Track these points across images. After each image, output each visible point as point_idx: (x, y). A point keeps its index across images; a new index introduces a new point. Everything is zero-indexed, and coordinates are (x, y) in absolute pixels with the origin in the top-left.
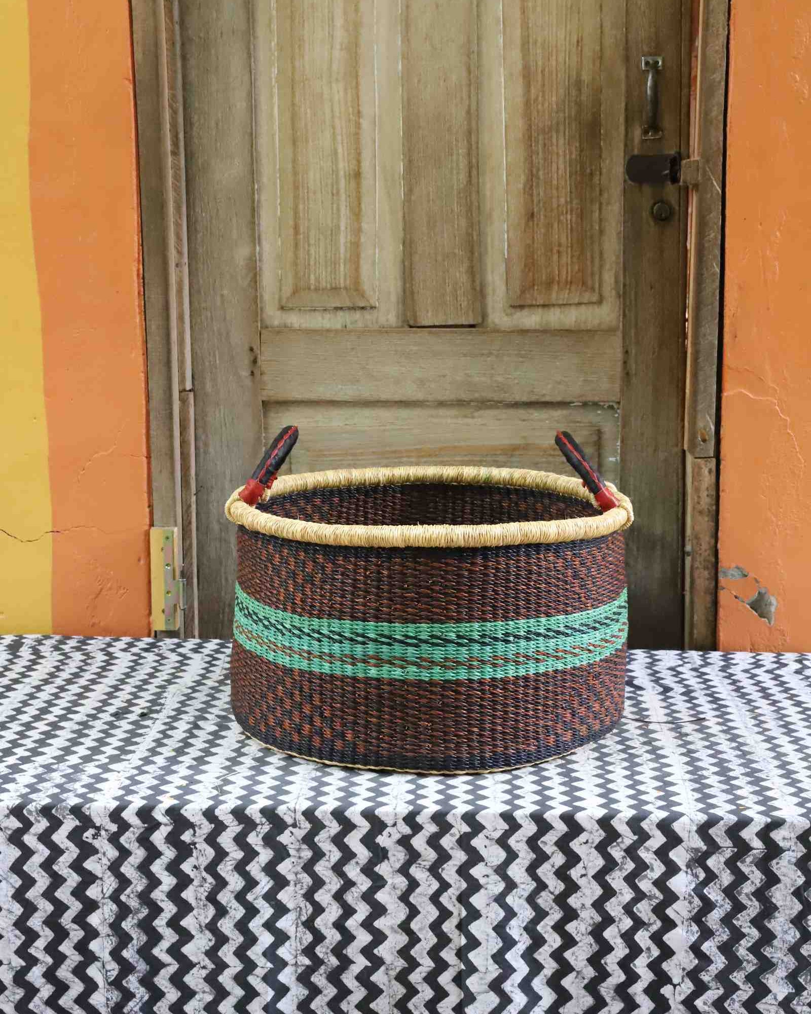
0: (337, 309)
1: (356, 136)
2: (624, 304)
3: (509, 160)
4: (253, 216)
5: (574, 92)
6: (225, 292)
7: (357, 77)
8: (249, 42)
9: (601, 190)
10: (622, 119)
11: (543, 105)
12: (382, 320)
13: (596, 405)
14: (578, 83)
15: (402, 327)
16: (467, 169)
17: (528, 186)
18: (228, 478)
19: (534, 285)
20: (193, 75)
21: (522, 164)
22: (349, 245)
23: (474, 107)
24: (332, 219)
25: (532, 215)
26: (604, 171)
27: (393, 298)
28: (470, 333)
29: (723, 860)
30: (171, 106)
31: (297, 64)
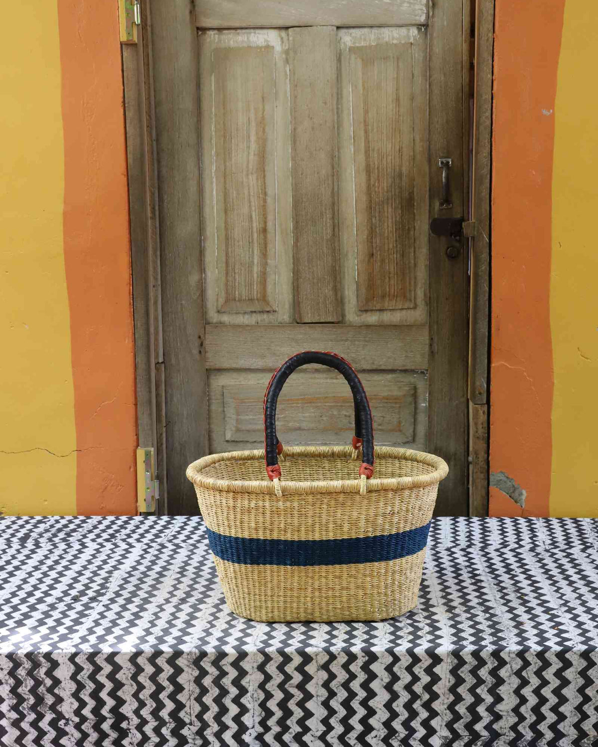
0: (252, 312)
1: (264, 207)
2: (430, 308)
3: (358, 221)
4: (201, 256)
5: (397, 181)
6: (183, 302)
7: (264, 171)
8: (198, 151)
9: (415, 240)
10: (427, 196)
11: (378, 188)
12: (280, 320)
13: (413, 371)
14: (400, 175)
15: (292, 323)
16: (332, 227)
17: (369, 238)
18: (185, 415)
19: (374, 297)
20: (164, 171)
21: (365, 224)
22: (259, 273)
23: (336, 189)
24: (249, 258)
25: (373, 255)
26: (417, 228)
27: (287, 306)
28: (334, 326)
29: (463, 744)
30: (151, 191)
31: (228, 164)
